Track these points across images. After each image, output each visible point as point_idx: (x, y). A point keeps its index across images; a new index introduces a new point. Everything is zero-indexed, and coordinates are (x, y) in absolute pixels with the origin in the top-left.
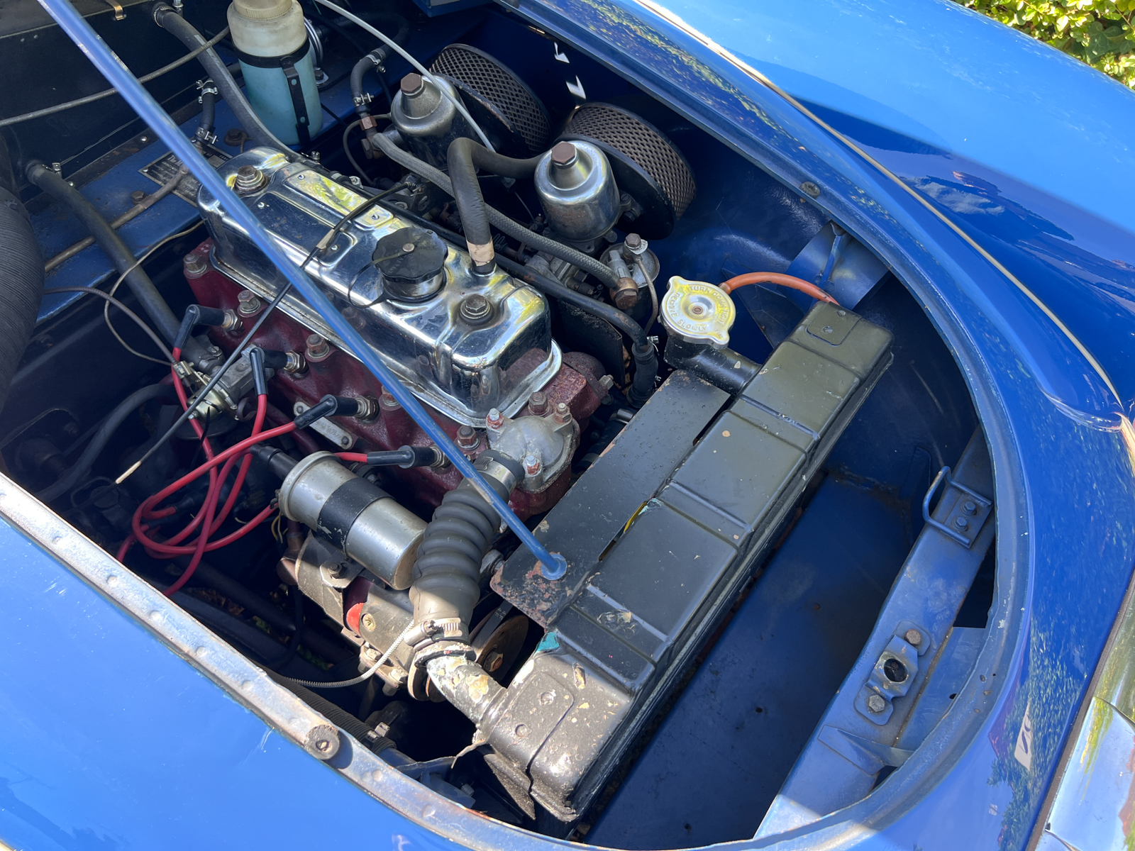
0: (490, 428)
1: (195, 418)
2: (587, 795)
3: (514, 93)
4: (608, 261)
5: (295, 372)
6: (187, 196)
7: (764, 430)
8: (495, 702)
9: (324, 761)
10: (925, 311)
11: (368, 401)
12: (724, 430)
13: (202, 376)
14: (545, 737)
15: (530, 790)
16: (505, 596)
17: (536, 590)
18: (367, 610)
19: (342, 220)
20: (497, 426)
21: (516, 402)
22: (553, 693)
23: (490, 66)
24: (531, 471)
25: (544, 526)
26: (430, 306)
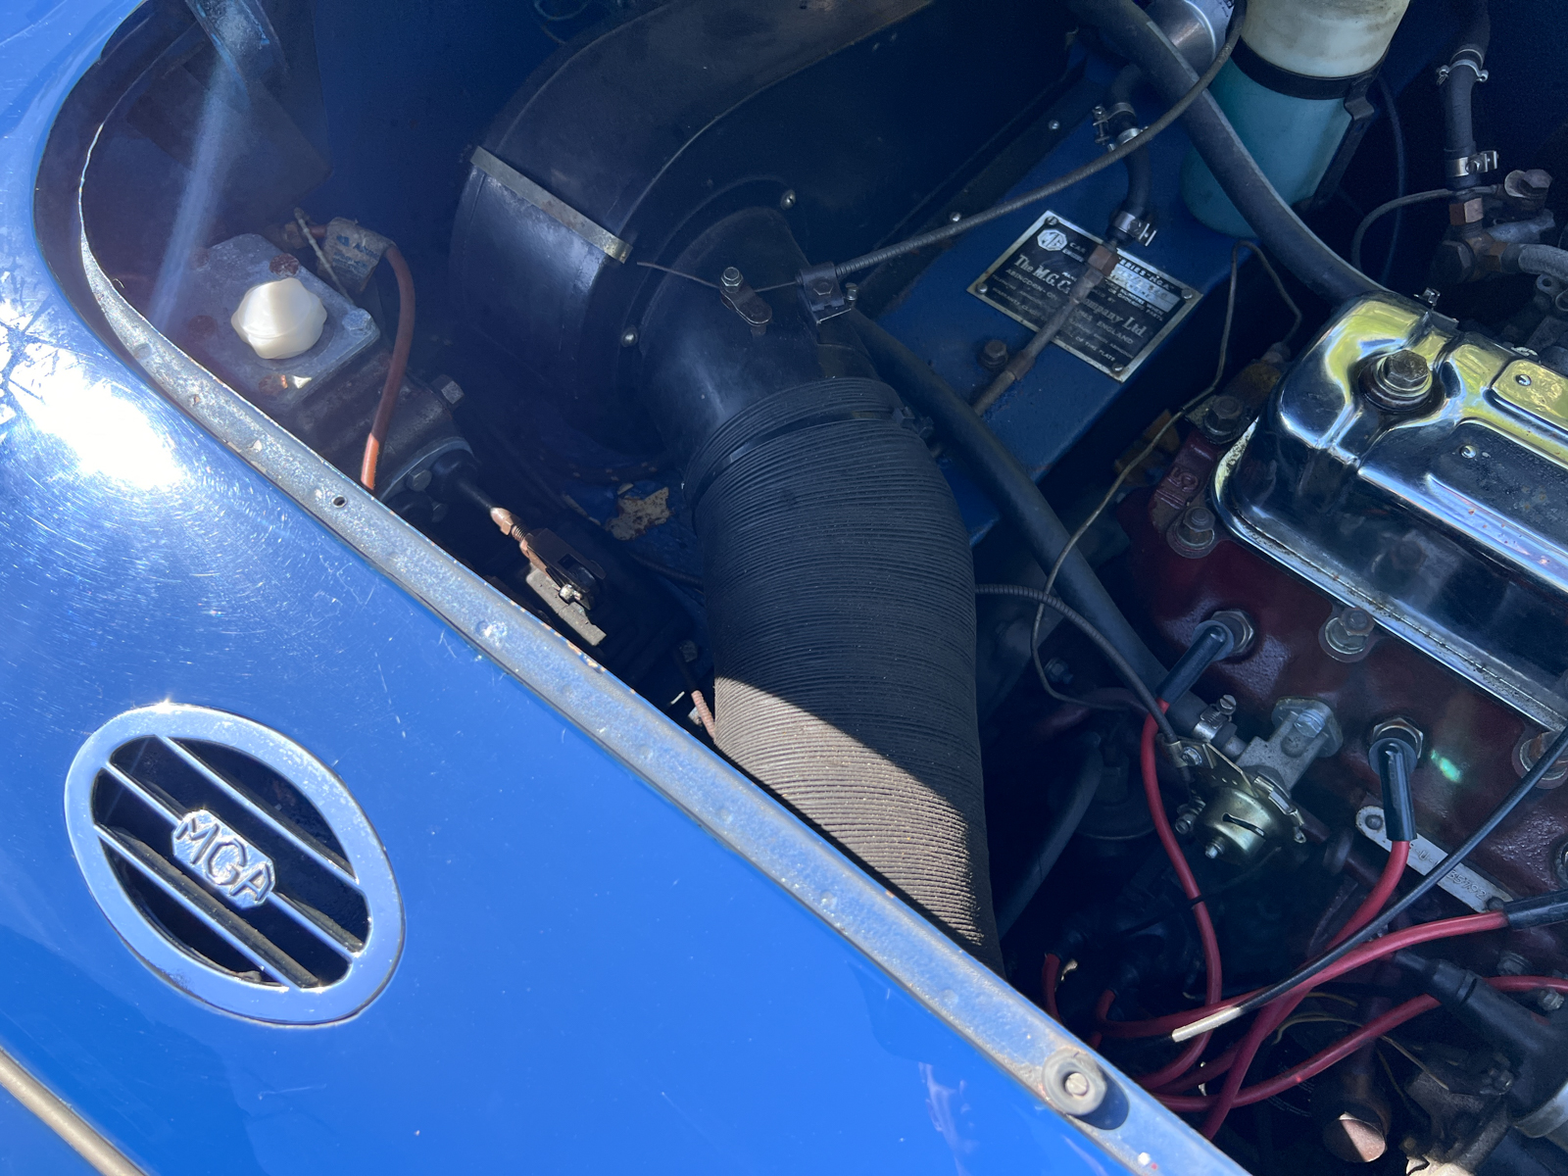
6: (1083, 349)
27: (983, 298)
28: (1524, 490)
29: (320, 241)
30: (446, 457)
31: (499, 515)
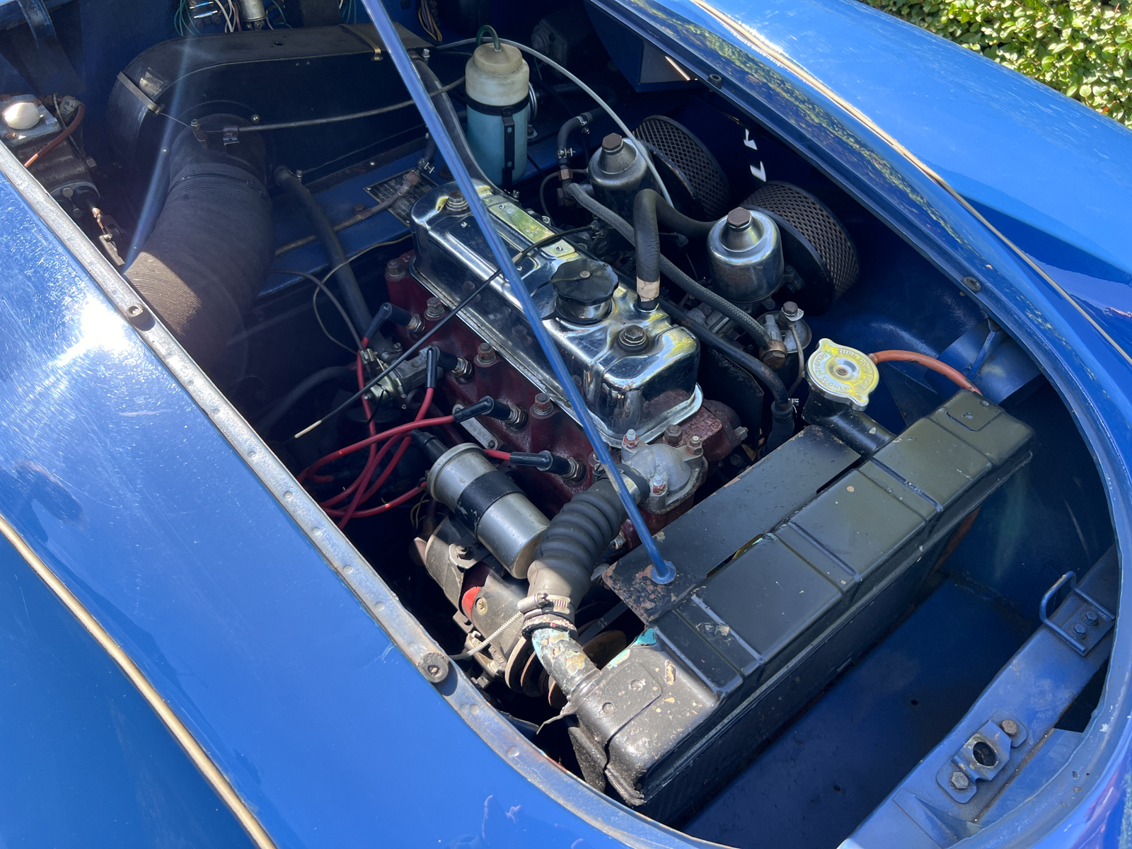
0: (625, 447)
1: (368, 400)
2: (657, 786)
3: (703, 164)
4: (763, 322)
5: (461, 376)
6: (399, 214)
7: (889, 493)
8: (588, 678)
9: (434, 684)
10: (1072, 415)
11: (520, 411)
12: (849, 485)
13: (383, 365)
14: (628, 719)
15: (605, 768)
16: (614, 588)
17: (644, 590)
18: (482, 594)
19: (529, 246)
20: (631, 446)
21: (652, 431)
22: (643, 682)
23: (685, 138)
24: (656, 491)
25: (661, 536)
26: (592, 329)
27: (368, 192)
28: (476, 238)
29: (59, 104)
30: (82, 188)
31: (95, 211)
